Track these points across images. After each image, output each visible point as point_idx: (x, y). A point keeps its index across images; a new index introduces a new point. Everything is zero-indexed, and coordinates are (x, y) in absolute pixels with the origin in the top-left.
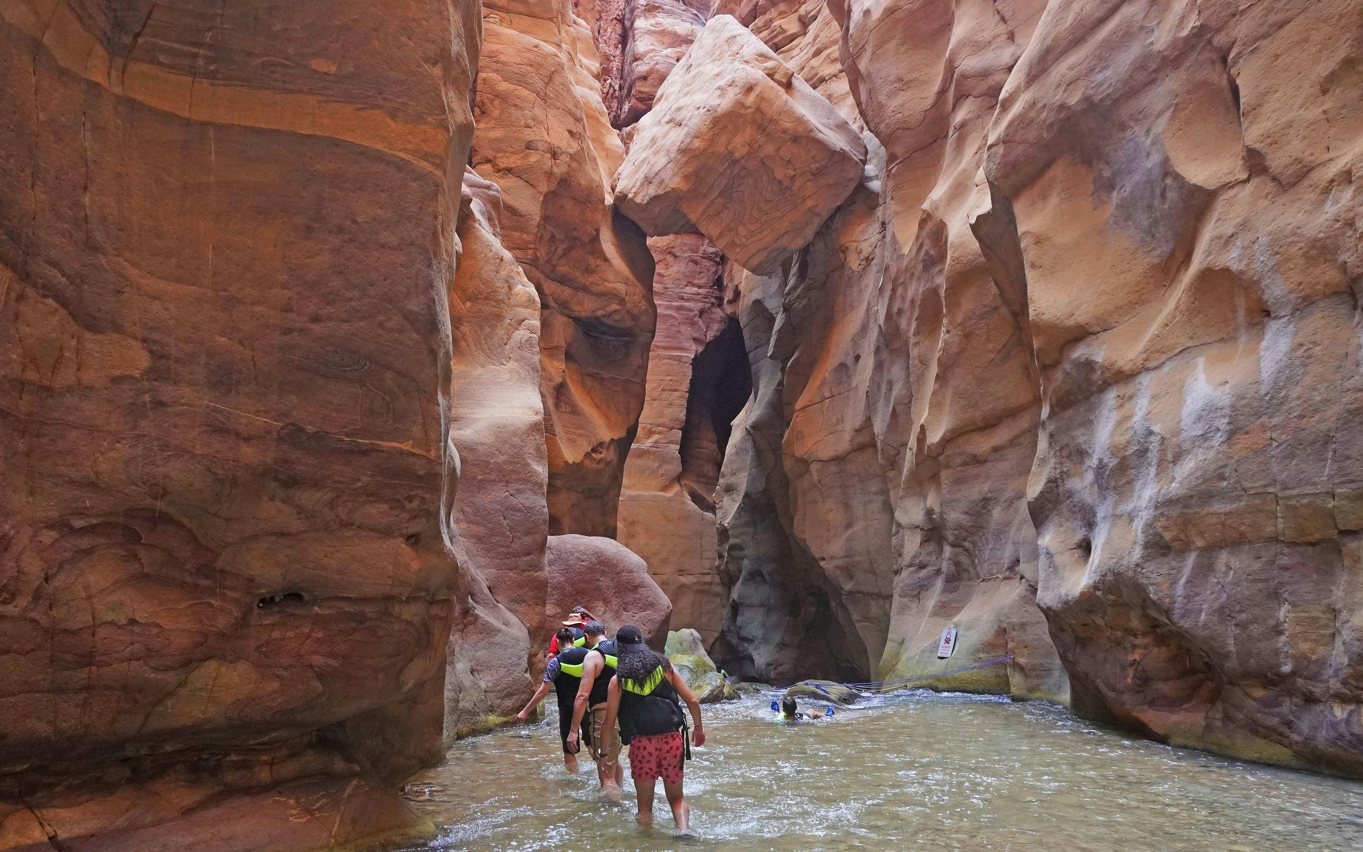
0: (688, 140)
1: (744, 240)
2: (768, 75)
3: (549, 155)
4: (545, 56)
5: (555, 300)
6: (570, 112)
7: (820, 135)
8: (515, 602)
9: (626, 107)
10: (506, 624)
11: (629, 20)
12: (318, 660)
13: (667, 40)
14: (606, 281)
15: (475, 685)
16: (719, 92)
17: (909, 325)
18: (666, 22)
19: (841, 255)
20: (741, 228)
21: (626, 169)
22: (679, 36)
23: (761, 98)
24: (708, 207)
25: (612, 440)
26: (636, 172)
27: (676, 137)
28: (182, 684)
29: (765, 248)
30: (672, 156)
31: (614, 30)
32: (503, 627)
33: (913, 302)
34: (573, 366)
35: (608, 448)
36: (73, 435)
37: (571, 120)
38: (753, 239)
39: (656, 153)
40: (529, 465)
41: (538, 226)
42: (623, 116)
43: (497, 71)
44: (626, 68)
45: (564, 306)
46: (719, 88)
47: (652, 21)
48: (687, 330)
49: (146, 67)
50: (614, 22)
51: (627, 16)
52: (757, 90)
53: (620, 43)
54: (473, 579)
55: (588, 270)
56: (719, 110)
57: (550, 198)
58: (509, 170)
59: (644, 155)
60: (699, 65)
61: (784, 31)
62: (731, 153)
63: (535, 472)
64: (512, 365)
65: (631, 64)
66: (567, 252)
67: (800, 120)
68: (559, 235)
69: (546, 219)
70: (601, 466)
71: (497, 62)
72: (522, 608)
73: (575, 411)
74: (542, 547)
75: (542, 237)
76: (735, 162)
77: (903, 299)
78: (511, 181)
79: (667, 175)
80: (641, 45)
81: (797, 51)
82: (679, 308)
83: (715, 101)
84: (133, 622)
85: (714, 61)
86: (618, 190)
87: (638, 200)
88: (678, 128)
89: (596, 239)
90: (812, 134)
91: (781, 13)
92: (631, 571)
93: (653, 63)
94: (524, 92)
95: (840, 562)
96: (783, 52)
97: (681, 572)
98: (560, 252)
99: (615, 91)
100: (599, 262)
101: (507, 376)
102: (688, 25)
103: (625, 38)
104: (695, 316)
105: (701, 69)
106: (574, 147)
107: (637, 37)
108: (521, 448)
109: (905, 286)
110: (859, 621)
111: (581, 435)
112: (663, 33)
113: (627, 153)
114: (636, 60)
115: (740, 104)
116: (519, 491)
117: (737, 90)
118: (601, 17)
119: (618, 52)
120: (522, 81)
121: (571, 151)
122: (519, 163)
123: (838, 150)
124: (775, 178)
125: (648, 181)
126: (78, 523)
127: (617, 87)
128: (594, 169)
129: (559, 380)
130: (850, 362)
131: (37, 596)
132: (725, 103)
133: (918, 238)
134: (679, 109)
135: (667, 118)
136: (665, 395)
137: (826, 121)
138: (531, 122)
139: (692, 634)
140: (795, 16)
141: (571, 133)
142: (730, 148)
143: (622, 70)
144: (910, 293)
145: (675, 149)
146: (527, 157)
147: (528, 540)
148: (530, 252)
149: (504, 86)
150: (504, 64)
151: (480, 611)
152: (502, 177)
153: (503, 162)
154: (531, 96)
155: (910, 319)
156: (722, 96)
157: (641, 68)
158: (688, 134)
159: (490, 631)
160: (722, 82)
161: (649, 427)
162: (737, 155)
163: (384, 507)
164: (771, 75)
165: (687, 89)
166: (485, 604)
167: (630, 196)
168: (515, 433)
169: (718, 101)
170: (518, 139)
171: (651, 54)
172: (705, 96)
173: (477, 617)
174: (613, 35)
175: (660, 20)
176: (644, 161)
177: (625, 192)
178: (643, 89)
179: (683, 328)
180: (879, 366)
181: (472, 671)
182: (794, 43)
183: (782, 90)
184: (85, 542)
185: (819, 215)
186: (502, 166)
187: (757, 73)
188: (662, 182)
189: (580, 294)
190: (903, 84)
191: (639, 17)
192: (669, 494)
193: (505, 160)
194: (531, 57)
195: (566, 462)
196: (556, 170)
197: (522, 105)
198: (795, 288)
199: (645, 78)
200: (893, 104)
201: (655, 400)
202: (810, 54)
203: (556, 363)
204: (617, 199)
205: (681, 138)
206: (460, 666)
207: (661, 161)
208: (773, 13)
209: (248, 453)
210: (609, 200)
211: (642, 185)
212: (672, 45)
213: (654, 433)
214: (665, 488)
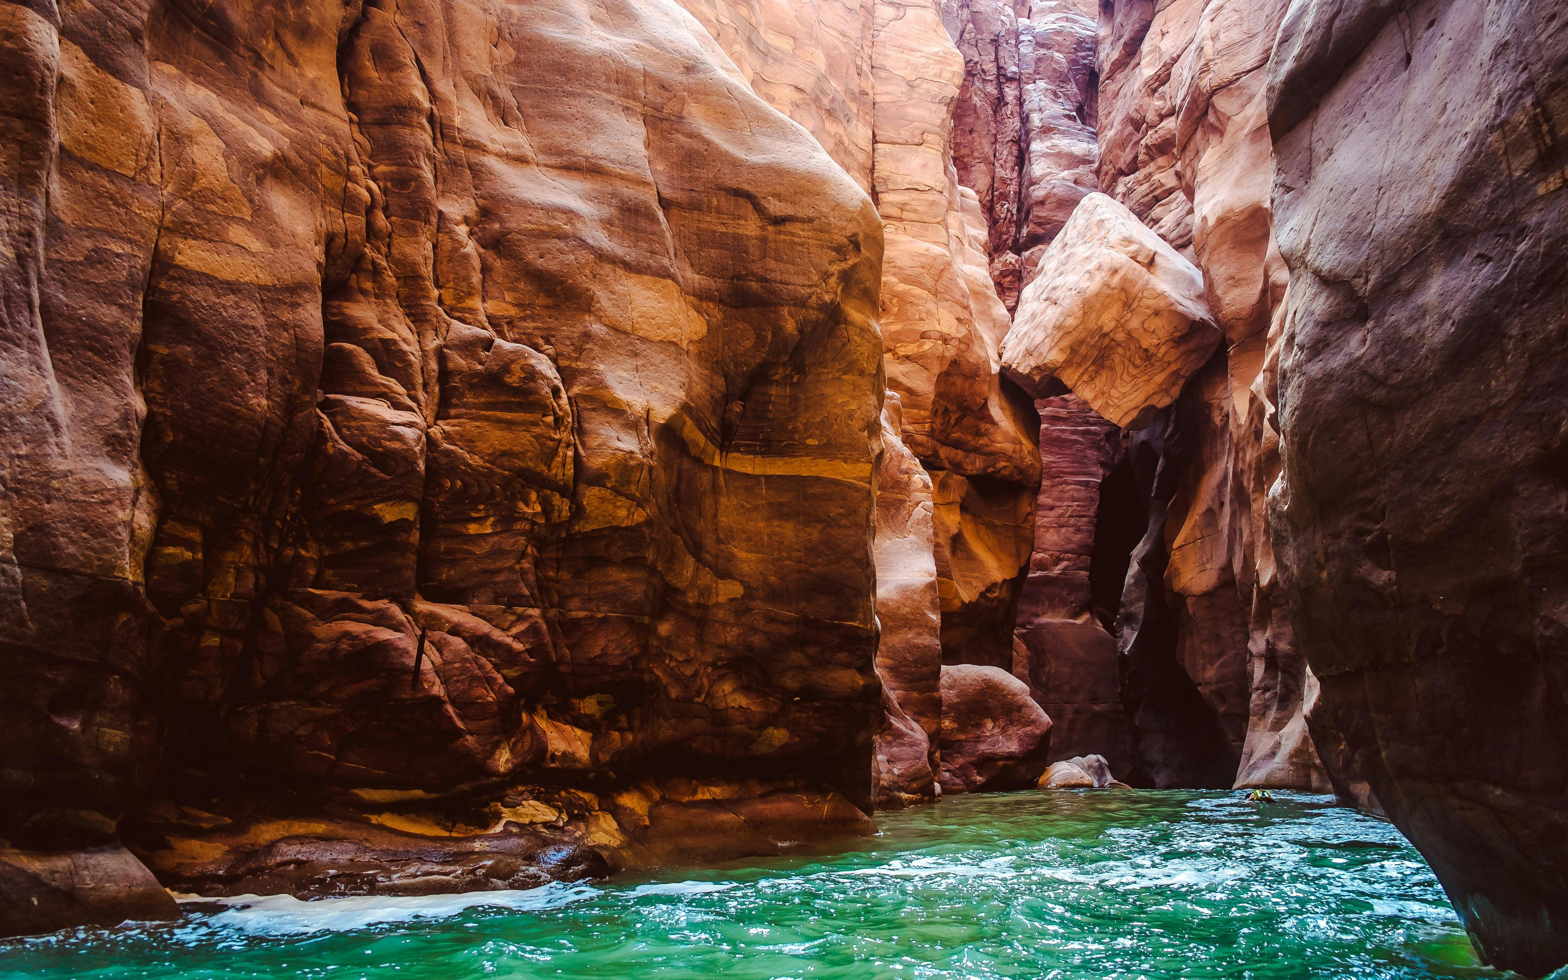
0: (1062, 319)
1: (1116, 401)
2: (1132, 258)
3: (940, 342)
4: (935, 258)
5: (950, 462)
6: (957, 302)
7: (1180, 308)
8: (918, 716)
9: (1025, 231)
10: (912, 729)
11: (1025, 142)
12: (816, 728)
13: (1064, 162)
14: (994, 441)
15: (890, 771)
16: (1087, 276)
17: (1249, 483)
18: (1064, 143)
19: (1207, 411)
20: (1113, 392)
21: (1010, 340)
22: (1076, 157)
23: (1124, 279)
24: (1083, 374)
25: (1005, 581)
26: (1018, 344)
27: (1052, 315)
28: (759, 736)
29: (1136, 408)
30: (1049, 331)
31: (1010, 153)
32: (910, 732)
33: (1250, 465)
34: (968, 517)
35: (1001, 589)
36: (717, 625)
37: (959, 309)
38: (1125, 400)
39: (1035, 328)
40: (925, 614)
41: (933, 403)
42: (1021, 241)
43: (894, 275)
44: (1023, 191)
45: (957, 467)
46: (1088, 272)
47: (1048, 143)
48: (1092, 454)
49: (735, 454)
50: (1010, 144)
51: (1023, 137)
52: (1121, 273)
53: (1016, 165)
54: (888, 698)
55: (979, 434)
56: (1088, 292)
57: (943, 378)
58: (907, 357)
59: (1025, 329)
60: (1073, 245)
61: (1162, 185)
62: (1101, 328)
63: (929, 619)
64: (912, 537)
65: (1028, 188)
66: (958, 421)
67: (1161, 295)
68: (953, 408)
69: (939, 395)
70: (995, 603)
71: (894, 267)
72: (923, 720)
73: (971, 557)
74: (937, 675)
75: (937, 411)
76: (1105, 335)
77: (1244, 461)
78: (907, 367)
79: (1044, 349)
80: (1038, 168)
81: (1174, 205)
82: (1084, 433)
83: (1084, 284)
84: (741, 707)
85: (1085, 243)
86: (1003, 360)
87: (1020, 370)
88: (1053, 306)
89: (985, 406)
90: (1173, 308)
91: (1160, 168)
92: (1014, 695)
93: (1050, 187)
94: (916, 291)
95: (1214, 687)
96: (1162, 205)
97: (1094, 700)
98: (952, 421)
99: (1012, 215)
100: (988, 426)
101: (909, 546)
102: (1084, 145)
103: (1022, 159)
104: (1101, 440)
105: (1074, 250)
106: (963, 332)
107: (1033, 160)
108: (920, 602)
109: (1244, 450)
110: (1234, 741)
111: (977, 578)
112: (1059, 155)
113: (1013, 320)
114: (1033, 184)
115: (1107, 285)
116: (919, 634)
117: (1103, 274)
118: (996, 140)
119: (1015, 175)
120: (915, 281)
121: (959, 336)
122: (915, 350)
123: (1197, 319)
124: (1141, 347)
125: (1029, 353)
126: (720, 664)
127: (1014, 211)
128: (981, 347)
129: (954, 530)
130: (1216, 507)
131: (708, 694)
132: (1092, 286)
133: (1249, 413)
134: (1054, 288)
135: (1044, 296)
136: (1072, 521)
137: (1187, 293)
138: (924, 315)
139: (1098, 760)
140: (1172, 170)
141: (959, 320)
142: (1099, 324)
143: (1020, 193)
144: (1248, 457)
145: (1051, 326)
146: (920, 346)
147: (925, 670)
148: (927, 425)
149: (901, 287)
150: (900, 268)
151: (893, 720)
152: (901, 364)
153: (902, 351)
154: (924, 293)
155: (1249, 479)
156: (1091, 279)
157: (1038, 192)
158: (1062, 313)
159: (899, 735)
160: (1090, 266)
161: (1057, 554)
162: (1106, 329)
163: (846, 654)
164: (1134, 258)
165: (1062, 268)
166: (896, 715)
167: (1014, 366)
168: (914, 592)
169: (1088, 284)
170: (912, 331)
171: (1048, 178)
172: (1076, 278)
173: (891, 724)
174: (1010, 158)
175: (1056, 142)
176: (1025, 334)
177: (1009, 362)
178: (1041, 214)
179: (1089, 452)
180: (1233, 515)
181: (889, 761)
182: (1172, 196)
183: (1144, 270)
184: (722, 672)
185: (1183, 377)
186: (901, 354)
187: (1121, 257)
188: (1040, 355)
189: (972, 455)
190: (1235, 281)
191: (1035, 140)
192: (1079, 621)
193: (903, 349)
194: (923, 260)
195: (963, 602)
196: (947, 354)
197: (916, 302)
198: (1172, 434)
199: (1042, 203)
200: (1227, 299)
201: (1062, 526)
202: (1185, 212)
203: (952, 517)
204: (1002, 368)
205: (1056, 316)
206: (880, 757)
207: (1040, 336)
208: (1151, 168)
209: (785, 629)
210: (995, 368)
211: (1024, 356)
212: (1069, 167)
213: (1063, 560)
214: (1076, 615)
